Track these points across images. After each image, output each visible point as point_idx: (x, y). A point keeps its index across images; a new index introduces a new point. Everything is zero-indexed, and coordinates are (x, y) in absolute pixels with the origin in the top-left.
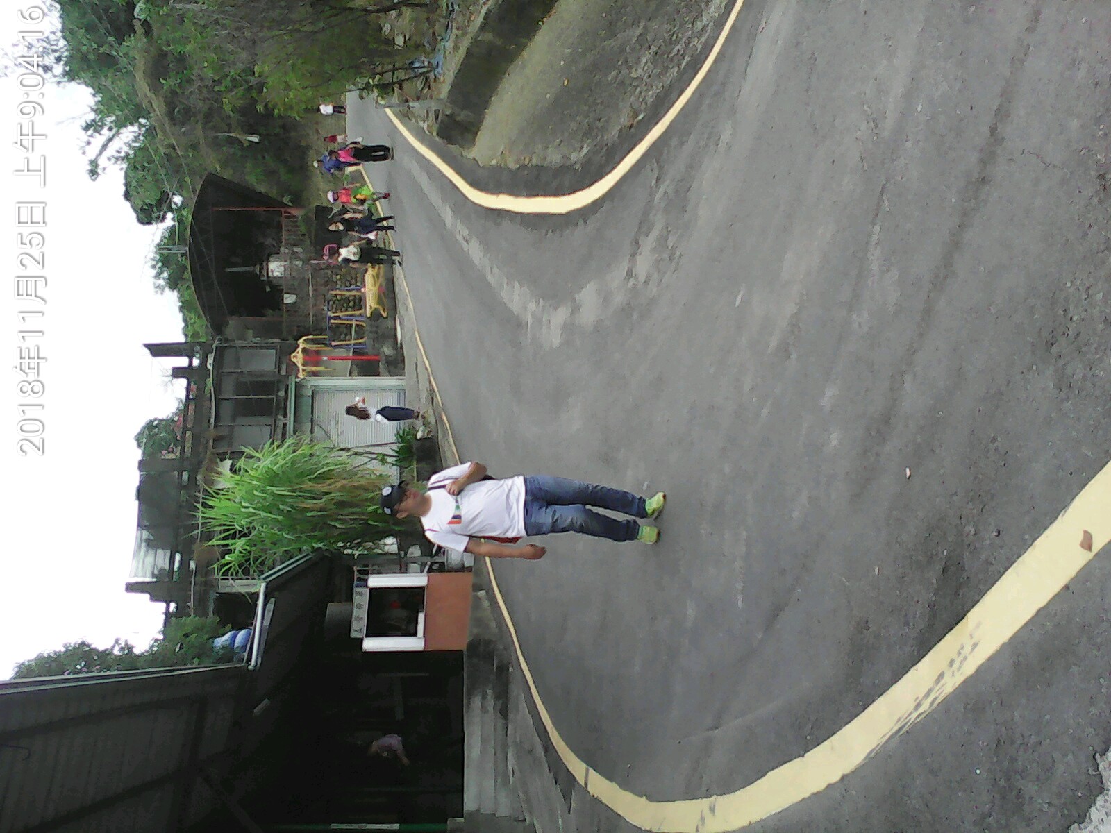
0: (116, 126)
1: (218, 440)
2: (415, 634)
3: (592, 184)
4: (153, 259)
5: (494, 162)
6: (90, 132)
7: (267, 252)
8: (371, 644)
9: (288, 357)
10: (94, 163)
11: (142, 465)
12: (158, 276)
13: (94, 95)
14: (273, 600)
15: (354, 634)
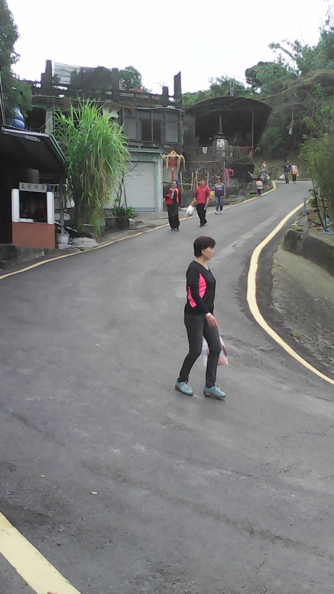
0: (297, 58)
1: (129, 111)
2: (21, 217)
3: (262, 314)
4: (227, 77)
5: (275, 261)
6: (294, 44)
7: (229, 138)
8: (15, 194)
9: (174, 149)
10: (278, 46)
11: (115, 70)
12: (218, 79)
13: (313, 47)
14: (40, 141)
15: (21, 184)
